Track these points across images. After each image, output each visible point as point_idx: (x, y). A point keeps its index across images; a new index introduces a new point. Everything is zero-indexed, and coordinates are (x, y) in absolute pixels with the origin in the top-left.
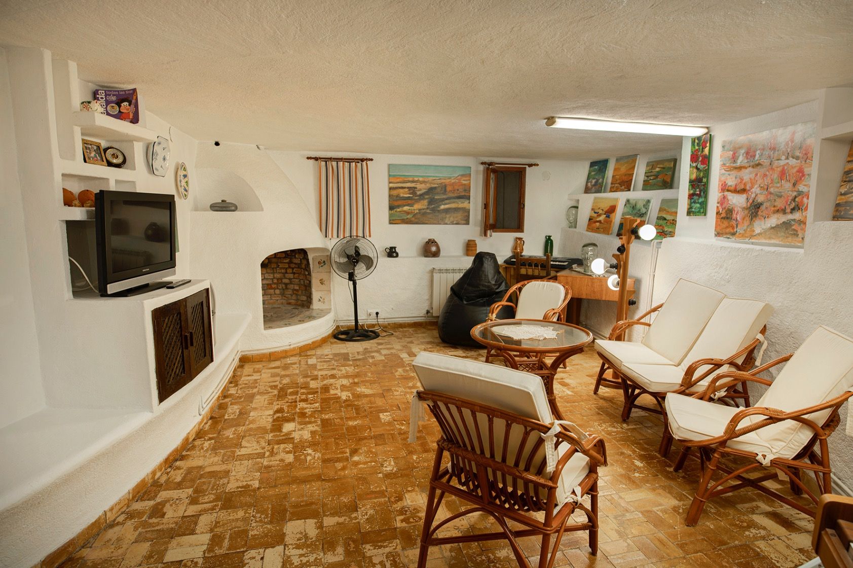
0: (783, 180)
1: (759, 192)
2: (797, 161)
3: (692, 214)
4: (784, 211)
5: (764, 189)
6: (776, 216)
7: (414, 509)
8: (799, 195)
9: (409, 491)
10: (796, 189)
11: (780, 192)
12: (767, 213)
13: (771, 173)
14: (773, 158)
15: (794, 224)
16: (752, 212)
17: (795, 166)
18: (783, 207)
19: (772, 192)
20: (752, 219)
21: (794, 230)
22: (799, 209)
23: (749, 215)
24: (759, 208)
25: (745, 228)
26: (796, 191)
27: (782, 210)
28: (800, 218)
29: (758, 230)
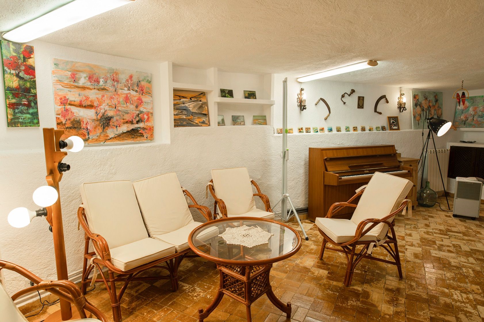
0: (128, 103)
1: (108, 109)
2: (136, 93)
3: (19, 125)
4: (132, 123)
5: (112, 107)
6: (126, 125)
7: (391, 303)
8: (141, 113)
9: (389, 315)
10: (139, 110)
11: (127, 110)
12: (118, 123)
13: (117, 97)
14: (117, 87)
15: (140, 130)
16: (104, 123)
17: (136, 96)
18: (131, 120)
19: (120, 110)
20: (104, 128)
21: (141, 133)
22: (142, 121)
23: (100, 125)
24: (110, 120)
25: (98, 134)
26: (139, 111)
27: (130, 122)
28: (144, 126)
29: (111, 135)
